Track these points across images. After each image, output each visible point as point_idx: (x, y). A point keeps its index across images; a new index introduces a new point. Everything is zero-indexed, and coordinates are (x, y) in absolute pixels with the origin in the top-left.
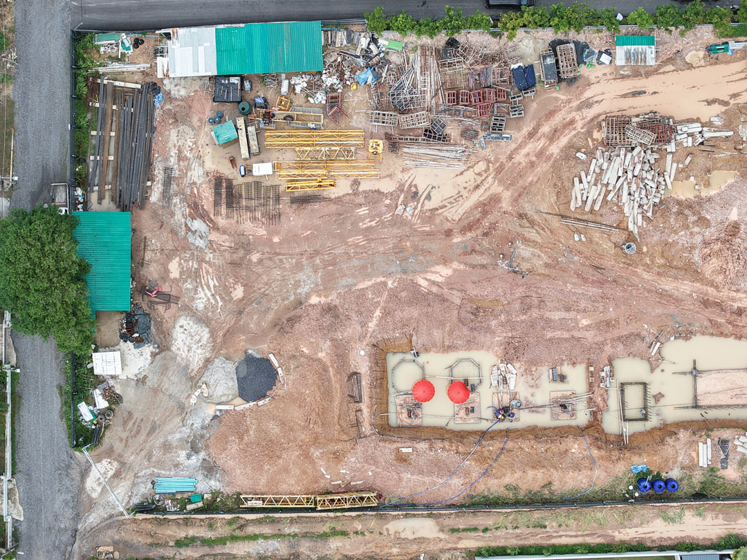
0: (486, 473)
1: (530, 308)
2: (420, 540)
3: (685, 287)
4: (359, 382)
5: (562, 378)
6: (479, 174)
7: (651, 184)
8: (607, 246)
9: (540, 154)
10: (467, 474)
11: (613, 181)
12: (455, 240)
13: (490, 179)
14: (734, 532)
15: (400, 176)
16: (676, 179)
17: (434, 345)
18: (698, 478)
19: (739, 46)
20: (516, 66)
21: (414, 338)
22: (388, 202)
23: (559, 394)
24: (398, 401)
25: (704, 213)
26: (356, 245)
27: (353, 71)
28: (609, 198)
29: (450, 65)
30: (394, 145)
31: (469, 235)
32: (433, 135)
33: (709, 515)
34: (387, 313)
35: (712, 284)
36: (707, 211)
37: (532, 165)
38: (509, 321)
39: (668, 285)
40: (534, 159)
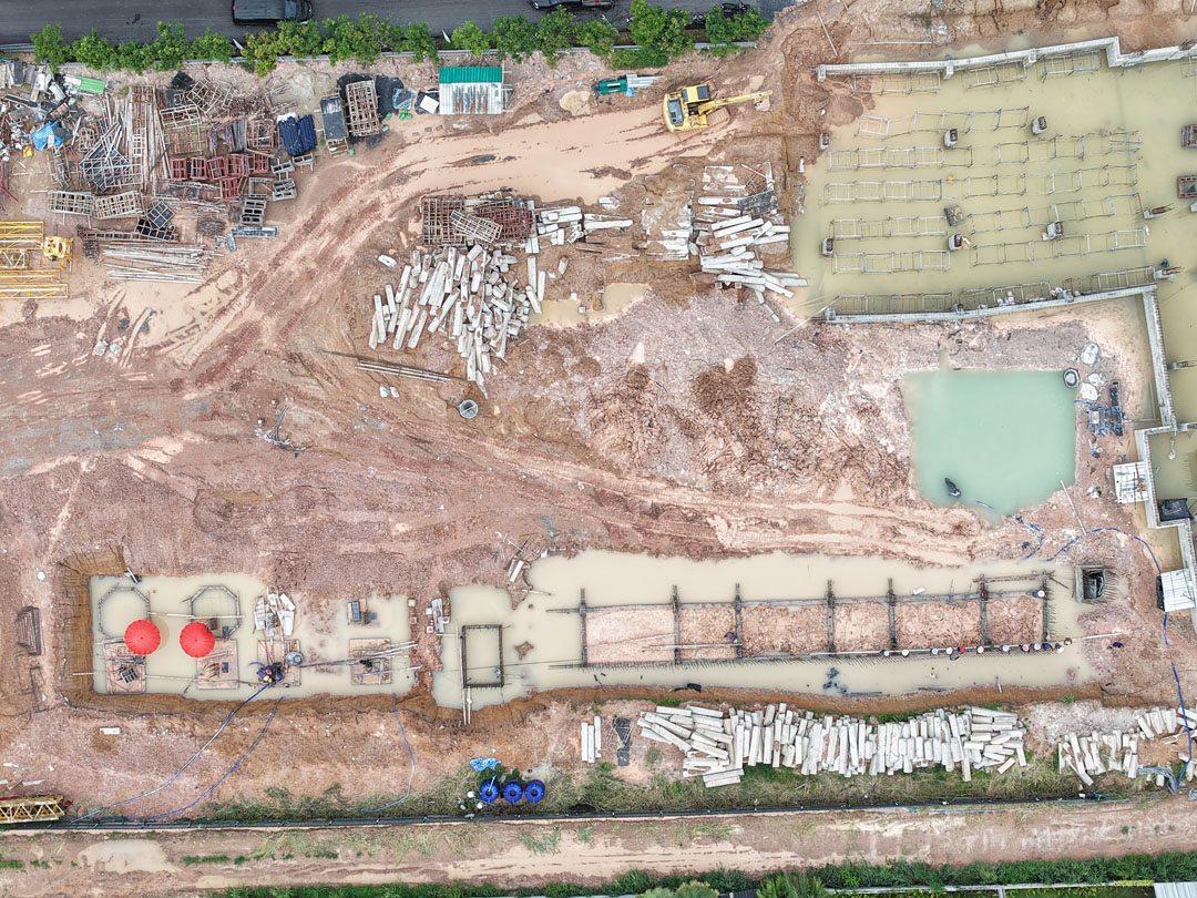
0: (235, 770)
1: (312, 504)
2: (137, 876)
3: (566, 472)
4: (36, 622)
5: (366, 618)
6: (226, 291)
7: (501, 305)
8: (435, 406)
9: (323, 258)
10: (205, 769)
11: (436, 301)
12: (187, 397)
13: (243, 299)
14: (640, 867)
15: (100, 295)
16: (547, 297)
17: (163, 564)
18: (580, 779)
19: (645, 82)
20: (284, 118)
21: (126, 553)
22: (81, 335)
23: (365, 643)
24: (108, 653)
25: (590, 352)
26: (32, 405)
27: (26, 128)
28: (432, 328)
29: (179, 116)
30: (89, 243)
31: (209, 388)
32: (152, 228)
33: (601, 841)
34: (79, 513)
35: (609, 466)
36: (596, 349)
37: (310, 275)
38: (279, 525)
39: (536, 468)
40: (313, 266)
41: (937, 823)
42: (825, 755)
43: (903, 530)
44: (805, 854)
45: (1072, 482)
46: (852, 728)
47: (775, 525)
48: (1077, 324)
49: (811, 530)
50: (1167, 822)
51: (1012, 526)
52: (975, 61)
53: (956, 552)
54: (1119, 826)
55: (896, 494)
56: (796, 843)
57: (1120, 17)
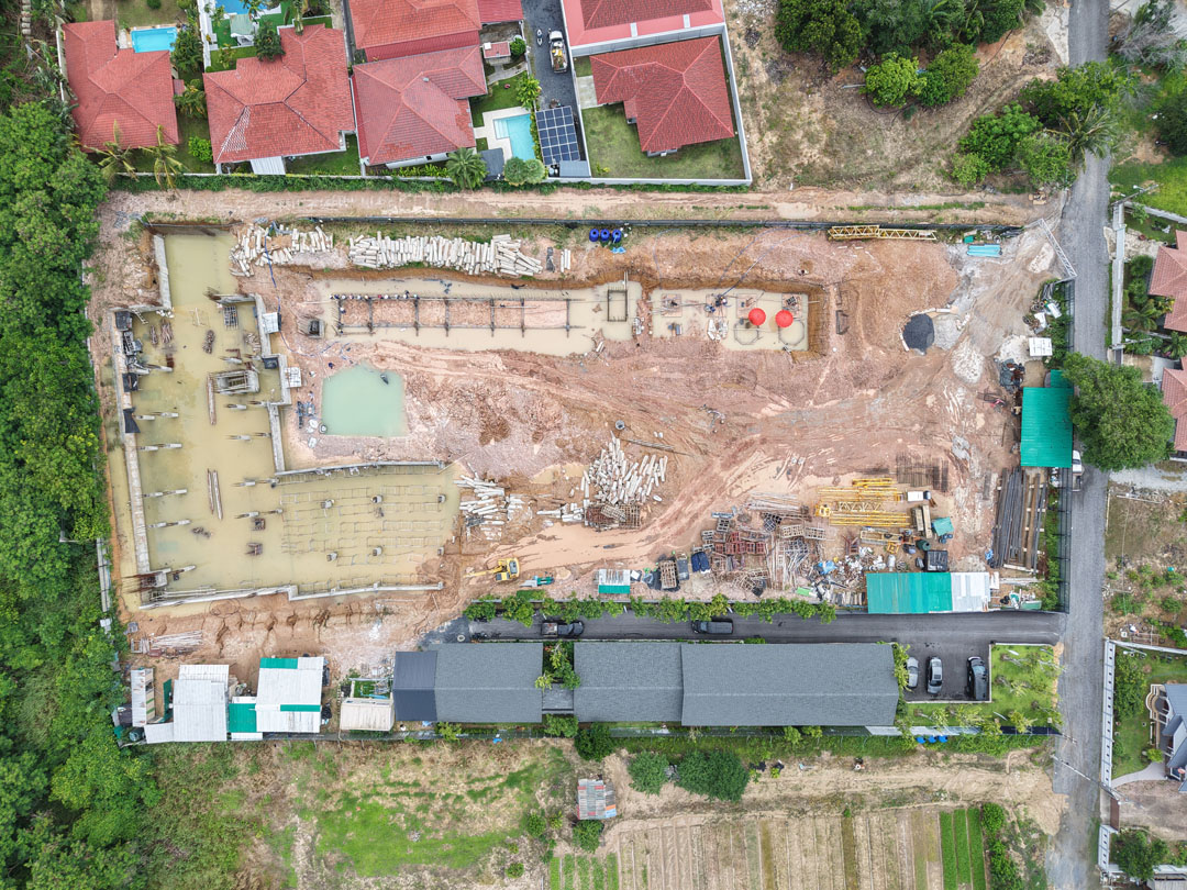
0: (742, 250)
1: (697, 382)
2: (792, 201)
3: (574, 394)
4: (838, 327)
5: (673, 327)
6: (738, 487)
7: (603, 475)
8: (636, 428)
9: (689, 501)
10: (757, 251)
11: (634, 477)
12: (759, 435)
13: (729, 483)
14: (543, 197)
15: (800, 487)
16: (581, 478)
17: (772, 355)
18: (572, 242)
19: (528, 583)
20: (707, 571)
21: (791, 361)
22: (811, 467)
23: (674, 315)
25: (561, 451)
26: (837, 434)
27: (837, 572)
28: (637, 464)
29: (760, 574)
30: (806, 513)
31: (747, 439)
32: (774, 519)
33: (563, 211)
34: (815, 380)
35: (553, 396)
36: (557, 452)
37: (696, 493)
38: (714, 372)
39: (588, 396)
40: (694, 497)
41: (396, 212)
42: (450, 247)
43: (410, 360)
44: (462, 200)
45: (324, 380)
46: (436, 259)
47: (473, 365)
48: (319, 458)
49: (456, 361)
50: (280, 207)
51: (355, 360)
52: (363, 590)
53: (384, 348)
54: (304, 206)
55: (413, 377)
56: (466, 205)
57: (289, 611)
